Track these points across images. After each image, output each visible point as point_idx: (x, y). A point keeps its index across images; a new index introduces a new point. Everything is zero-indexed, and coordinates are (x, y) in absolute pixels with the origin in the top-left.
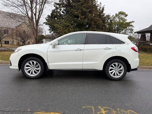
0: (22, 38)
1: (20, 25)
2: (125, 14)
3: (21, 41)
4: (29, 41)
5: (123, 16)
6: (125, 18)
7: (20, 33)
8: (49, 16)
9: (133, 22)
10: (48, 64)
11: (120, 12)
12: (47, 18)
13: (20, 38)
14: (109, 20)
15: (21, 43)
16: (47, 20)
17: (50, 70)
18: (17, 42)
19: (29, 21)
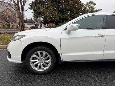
0: (7, 22)
1: (5, 10)
2: (94, 3)
3: (6, 24)
4: (13, 24)
5: (92, 5)
6: (94, 6)
7: (5, 18)
8: (32, 2)
9: (101, 10)
10: (61, 55)
11: (90, 1)
12: (31, 5)
13: (5, 22)
14: (83, 8)
15: (7, 26)
16: (30, 6)
17: (63, 62)
18: (3, 25)
19: (15, 6)
